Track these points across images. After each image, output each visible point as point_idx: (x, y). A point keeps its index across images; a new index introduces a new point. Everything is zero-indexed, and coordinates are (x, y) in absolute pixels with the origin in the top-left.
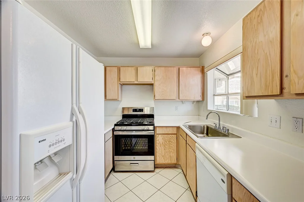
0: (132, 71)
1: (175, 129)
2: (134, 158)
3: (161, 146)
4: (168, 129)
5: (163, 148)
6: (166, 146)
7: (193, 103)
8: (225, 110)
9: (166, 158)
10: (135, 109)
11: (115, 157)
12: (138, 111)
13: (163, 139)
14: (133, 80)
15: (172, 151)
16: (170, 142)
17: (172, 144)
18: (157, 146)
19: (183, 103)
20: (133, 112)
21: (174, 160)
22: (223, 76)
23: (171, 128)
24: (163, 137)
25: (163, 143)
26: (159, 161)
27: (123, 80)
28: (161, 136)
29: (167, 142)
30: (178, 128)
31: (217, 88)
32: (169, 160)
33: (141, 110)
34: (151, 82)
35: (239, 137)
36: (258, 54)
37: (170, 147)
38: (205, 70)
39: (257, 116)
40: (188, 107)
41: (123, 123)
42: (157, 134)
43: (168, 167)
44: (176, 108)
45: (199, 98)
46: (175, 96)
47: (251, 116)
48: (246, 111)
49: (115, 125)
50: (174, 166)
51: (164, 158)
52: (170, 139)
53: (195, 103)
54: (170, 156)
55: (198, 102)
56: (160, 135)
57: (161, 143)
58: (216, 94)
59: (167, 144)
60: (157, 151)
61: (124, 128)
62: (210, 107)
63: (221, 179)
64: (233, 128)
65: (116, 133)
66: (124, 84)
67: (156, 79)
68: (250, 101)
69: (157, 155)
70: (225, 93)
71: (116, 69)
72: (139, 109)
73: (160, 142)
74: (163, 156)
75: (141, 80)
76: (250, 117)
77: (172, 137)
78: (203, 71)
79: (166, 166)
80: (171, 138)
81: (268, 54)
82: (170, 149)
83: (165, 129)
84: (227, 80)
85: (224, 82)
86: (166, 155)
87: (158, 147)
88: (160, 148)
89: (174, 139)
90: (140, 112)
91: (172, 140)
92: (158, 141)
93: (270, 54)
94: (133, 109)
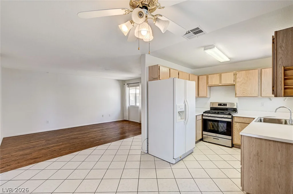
0: (217, 77)
2: (216, 135)
10: (220, 104)
11: (203, 132)
12: (223, 105)
13: (240, 126)
14: (217, 83)
18: (235, 131)
19: (271, 100)
20: (218, 106)
23: (248, 119)
26: (236, 142)
27: (210, 84)
28: (239, 124)
33: (225, 105)
34: (233, 83)
41: (209, 112)
42: (235, 122)
44: (262, 105)
46: (256, 94)
49: (204, 113)
56: (237, 123)
57: (239, 129)
60: (235, 134)
61: (210, 115)
65: (204, 117)
66: (211, 86)
67: (237, 81)
69: (235, 137)
71: (205, 77)
72: (223, 104)
75: (224, 82)
83: (242, 119)
90: (224, 106)
92: (236, 127)
94: (218, 104)
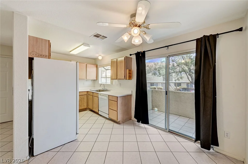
1: (86, 92)
4: (83, 93)
7: (92, 81)
8: (105, 83)
15: (84, 103)
17: (84, 99)
21: (85, 106)
22: (104, 70)
23: (84, 92)
30: (88, 92)
31: (103, 75)
32: (83, 107)
35: (110, 91)
37: (84, 101)
38: (98, 67)
40: (89, 83)
45: (95, 79)
46: (84, 77)
47: (113, 84)
48: (112, 83)
52: (83, 97)
55: (94, 80)
58: (102, 77)
62: (100, 83)
64: (108, 89)
68: (112, 80)
70: (105, 77)
77: (85, 96)
78: (97, 67)
85: (105, 72)
86: (82, 105)
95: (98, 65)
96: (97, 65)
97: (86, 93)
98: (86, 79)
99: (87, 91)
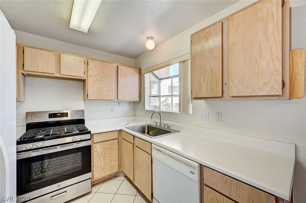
0: (51, 58)
1: (117, 133)
3: (99, 157)
4: (109, 134)
5: (102, 158)
6: (106, 155)
7: (129, 104)
9: (106, 169)
10: (53, 114)
12: (60, 117)
13: (102, 148)
14: (52, 70)
15: (113, 160)
16: (111, 150)
17: (113, 151)
19: (119, 104)
20: (49, 118)
21: (115, 168)
22: (156, 80)
23: (112, 133)
24: (102, 145)
25: (102, 152)
26: (97, 176)
27: (29, 68)
28: (100, 145)
29: (108, 150)
30: (120, 131)
31: (152, 90)
32: (109, 171)
33: (65, 115)
34: (83, 77)
35: (179, 131)
36: (205, 65)
37: (111, 155)
38: (143, 72)
39: (192, 113)
40: (124, 108)
41: (34, 137)
42: (94, 143)
43: (107, 180)
44: (112, 110)
45: (137, 99)
46: (113, 96)
49: (19, 143)
50: (114, 175)
51: (103, 171)
52: (110, 146)
53: (131, 104)
54: (111, 166)
55: (134, 102)
56: (98, 144)
57: (100, 153)
58: (152, 95)
59: (106, 153)
60: (94, 164)
62: (147, 108)
63: (190, 172)
64: (173, 125)
66: (29, 75)
67: (89, 74)
69: (94, 170)
70: (158, 95)
72: (61, 113)
73: (98, 153)
74: (102, 169)
75: (65, 72)
76: (187, 114)
77: (114, 142)
78: (140, 73)
79: (104, 179)
80: (111, 144)
81: (213, 67)
82: (111, 158)
83: (104, 135)
84: (159, 83)
85: (156, 85)
86: (106, 166)
87: (95, 159)
88: (98, 160)
89: (115, 144)
91: (113, 147)
92: (96, 151)
93: (214, 67)
94: (49, 114)
95: (142, 69)
96: (140, 69)
97: (116, 135)
98: (116, 100)
99: (119, 129)
